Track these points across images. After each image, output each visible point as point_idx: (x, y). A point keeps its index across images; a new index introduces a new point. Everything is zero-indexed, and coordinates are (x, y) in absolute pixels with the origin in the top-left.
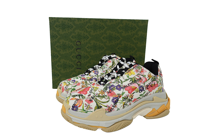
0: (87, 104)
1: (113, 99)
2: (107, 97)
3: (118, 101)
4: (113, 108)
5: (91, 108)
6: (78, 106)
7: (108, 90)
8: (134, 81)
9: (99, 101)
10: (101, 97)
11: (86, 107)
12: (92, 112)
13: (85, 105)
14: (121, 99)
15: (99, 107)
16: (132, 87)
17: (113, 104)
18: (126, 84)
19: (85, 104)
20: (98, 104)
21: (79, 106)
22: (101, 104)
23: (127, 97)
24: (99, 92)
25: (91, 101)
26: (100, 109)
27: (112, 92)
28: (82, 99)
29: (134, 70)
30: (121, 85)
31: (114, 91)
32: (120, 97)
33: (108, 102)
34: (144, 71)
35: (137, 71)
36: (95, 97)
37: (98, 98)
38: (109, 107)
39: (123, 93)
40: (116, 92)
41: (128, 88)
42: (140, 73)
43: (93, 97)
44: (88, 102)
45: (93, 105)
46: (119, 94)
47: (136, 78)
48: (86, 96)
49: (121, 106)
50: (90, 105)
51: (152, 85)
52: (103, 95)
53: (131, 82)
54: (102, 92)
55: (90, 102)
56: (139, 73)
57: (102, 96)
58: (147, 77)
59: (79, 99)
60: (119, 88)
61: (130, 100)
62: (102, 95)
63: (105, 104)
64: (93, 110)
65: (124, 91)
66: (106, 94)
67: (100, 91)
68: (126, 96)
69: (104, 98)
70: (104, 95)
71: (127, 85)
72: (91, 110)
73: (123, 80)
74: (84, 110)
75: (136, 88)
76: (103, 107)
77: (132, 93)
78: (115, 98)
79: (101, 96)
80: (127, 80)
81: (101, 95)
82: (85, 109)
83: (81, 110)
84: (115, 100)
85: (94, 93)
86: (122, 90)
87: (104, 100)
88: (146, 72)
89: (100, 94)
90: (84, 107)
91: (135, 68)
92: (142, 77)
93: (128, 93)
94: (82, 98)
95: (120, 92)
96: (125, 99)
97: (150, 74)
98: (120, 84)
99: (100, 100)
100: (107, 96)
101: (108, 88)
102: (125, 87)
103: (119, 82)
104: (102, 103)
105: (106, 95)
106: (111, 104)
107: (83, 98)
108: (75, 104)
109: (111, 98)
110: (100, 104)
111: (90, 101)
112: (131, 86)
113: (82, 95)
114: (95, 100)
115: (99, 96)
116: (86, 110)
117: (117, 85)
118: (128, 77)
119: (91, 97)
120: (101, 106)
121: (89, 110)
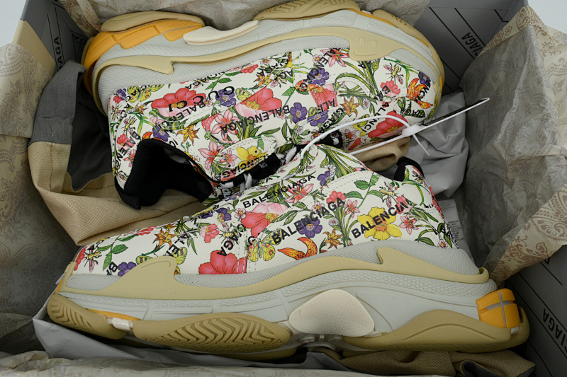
0: (397, 80)
1: (324, 80)
2: (340, 89)
3: (309, 71)
4: (327, 57)
5: (388, 68)
6: (419, 83)
7: (332, 110)
8: (246, 126)
9: (364, 82)
10: (358, 94)
14: (300, 77)
15: (367, 65)
16: (258, 106)
17: (327, 68)
18: (275, 122)
19: (402, 83)
20: (368, 74)
21: (415, 80)
22: (360, 72)
23: (276, 79)
24: (356, 112)
25: (386, 87)
26: (364, 60)
27: (321, 102)
28: (407, 99)
29: (236, 163)
30: (289, 120)
31: (315, 105)
32: (301, 84)
33: (342, 75)
34: (207, 152)
35: (228, 158)
36: (373, 97)
37: (367, 91)
38: (339, 61)
39: (289, 93)
40: (308, 102)
41: (272, 106)
42: (222, 148)
43: (378, 97)
44: (395, 87)
45: (381, 76)
46: (304, 92)
47: (237, 134)
48: (393, 106)
49: (298, 57)
50: (390, 75)
51: (181, 105)
52: (349, 100)
53: (257, 125)
54: (351, 109)
55: (388, 85)
56: (225, 151)
57: (353, 95)
58: (201, 134)
59: (412, 102)
60: (297, 112)
61: (269, 70)
62: (352, 100)
63: (349, 70)
64: (383, 62)
65: (284, 99)
66: (340, 100)
67: (354, 114)
68: (282, 84)
69: (350, 88)
70: (346, 98)
71: (271, 116)
72: (387, 63)
73: (279, 135)
74: (404, 67)
75: (244, 102)
76: (356, 64)
77: (259, 89)
78: (317, 82)
79: (357, 96)
80: (266, 133)
81: (355, 97)
83: (412, 71)
84: (318, 78)
85: (372, 109)
86: (291, 105)
87: (351, 84)
88: (200, 150)
89: (356, 104)
90: (405, 75)
91: (232, 168)
92: (219, 136)
93: (273, 89)
94: (404, 102)
95: (297, 97)
96: (281, 77)
97: (189, 140)
98: (292, 125)
99: (362, 85)
100: (339, 94)
101: (330, 117)
102: (279, 112)
103: (292, 131)
104: (358, 74)
105: (341, 95)
106: (334, 69)
107: (402, 102)
108: (424, 88)
109: (328, 85)
110: (363, 75)
111: (387, 88)
112: (261, 112)
113: (403, 110)
114: (376, 87)
115: (361, 97)
117: (300, 123)
118: (260, 144)
119: (384, 98)
120: (361, 69)
121: (393, 66)
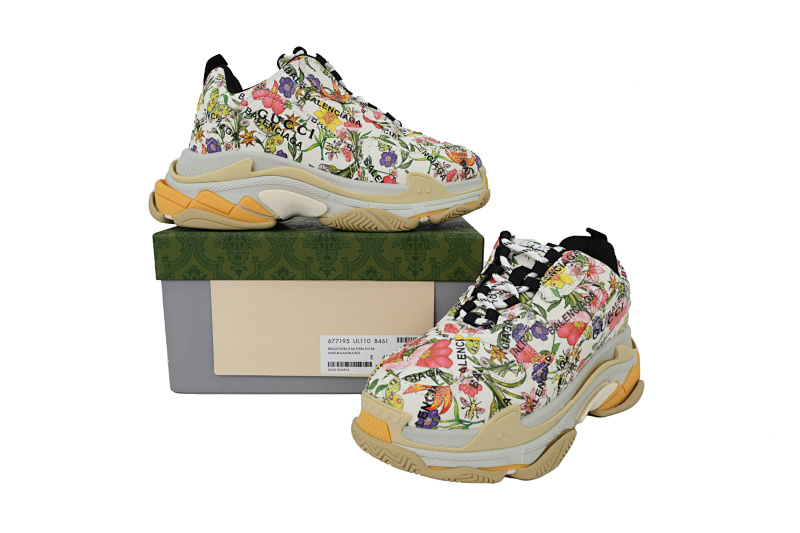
0: (468, 400)
1: (535, 371)
2: (517, 368)
3: (548, 375)
4: (537, 398)
5: (480, 410)
6: (440, 409)
7: (513, 343)
8: (578, 304)
9: (500, 383)
10: (500, 369)
11: (465, 410)
12: (483, 421)
13: (461, 405)
14: (552, 367)
15: (501, 404)
16: (576, 325)
17: (535, 384)
18: (556, 315)
19: (462, 399)
20: (499, 393)
21: (445, 410)
22: (507, 393)
23: (567, 358)
24: (488, 352)
25: (476, 388)
26: (507, 408)
27: (526, 348)
28: (446, 384)
29: (568, 269)
30: (544, 321)
31: (529, 343)
32: (550, 360)
33: (522, 381)
34: (598, 271)
35: (577, 272)
36: (485, 371)
37: (494, 374)
38: (528, 397)
39: (555, 347)
40: (537, 345)
41: (565, 330)
42: (587, 279)
43: (478, 372)
44: (467, 391)
45: (485, 397)
46: (545, 353)
47: (581, 295)
48: (454, 371)
49: (555, 389)
50: (477, 402)
51: (618, 311)
52: (503, 360)
53: (569, 307)
54: (496, 353)
55: (475, 390)
56: (583, 277)
57: (502, 366)
58: (607, 287)
59: (435, 385)
60: (540, 331)
61: (573, 366)
62: (500, 360)
63: (517, 391)
64: (485, 416)
65: (558, 340)
66: (510, 357)
67: (489, 348)
68: (563, 354)
69: (509, 372)
70: (507, 361)
71: (561, 320)
72: (482, 417)
73: (546, 306)
74: (461, 422)
75: (586, 325)
76: (514, 401)
77: (579, 342)
78: (540, 366)
79: (498, 366)
80: (555, 304)
81: (499, 364)
82: (462, 417)
83: (450, 421)
84: (540, 371)
85: (474, 360)
86: (549, 336)
87: (510, 377)
88: (604, 271)
89: (494, 358)
90: (460, 409)
91: (569, 264)
92: (594, 288)
93: (568, 346)
94: (447, 381)
95: (547, 345)
96: (562, 363)
97: (613, 278)
98: (539, 318)
99: (499, 378)
100: (516, 362)
101: (510, 337)
102: (557, 326)
103: (536, 313)
104: (508, 389)
105: (512, 362)
106: (531, 385)
107: (448, 379)
108: (430, 406)
109: (530, 368)
110: (504, 391)
111: (473, 386)
112: (571, 321)
113: (440, 373)
114: (486, 382)
115: (493, 367)
116: (467, 419)
117: (532, 322)
118: (556, 292)
119: (471, 375)
120: (508, 397)
121: (475, 417)
